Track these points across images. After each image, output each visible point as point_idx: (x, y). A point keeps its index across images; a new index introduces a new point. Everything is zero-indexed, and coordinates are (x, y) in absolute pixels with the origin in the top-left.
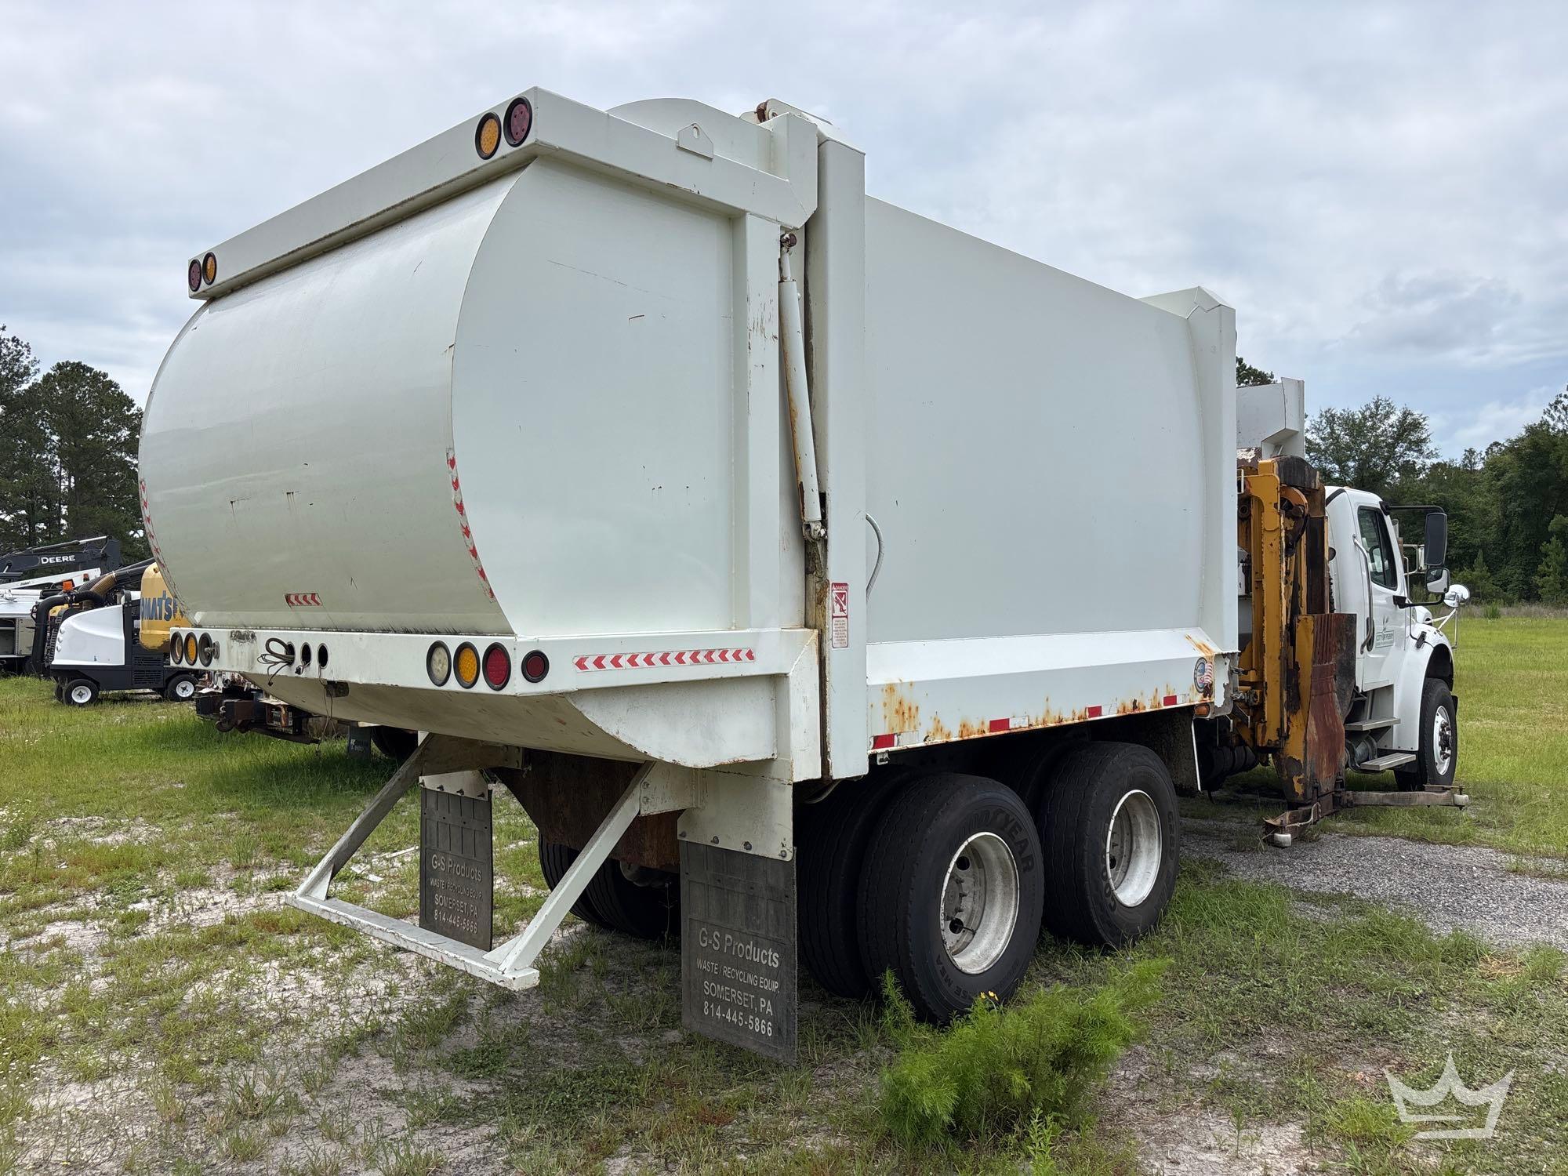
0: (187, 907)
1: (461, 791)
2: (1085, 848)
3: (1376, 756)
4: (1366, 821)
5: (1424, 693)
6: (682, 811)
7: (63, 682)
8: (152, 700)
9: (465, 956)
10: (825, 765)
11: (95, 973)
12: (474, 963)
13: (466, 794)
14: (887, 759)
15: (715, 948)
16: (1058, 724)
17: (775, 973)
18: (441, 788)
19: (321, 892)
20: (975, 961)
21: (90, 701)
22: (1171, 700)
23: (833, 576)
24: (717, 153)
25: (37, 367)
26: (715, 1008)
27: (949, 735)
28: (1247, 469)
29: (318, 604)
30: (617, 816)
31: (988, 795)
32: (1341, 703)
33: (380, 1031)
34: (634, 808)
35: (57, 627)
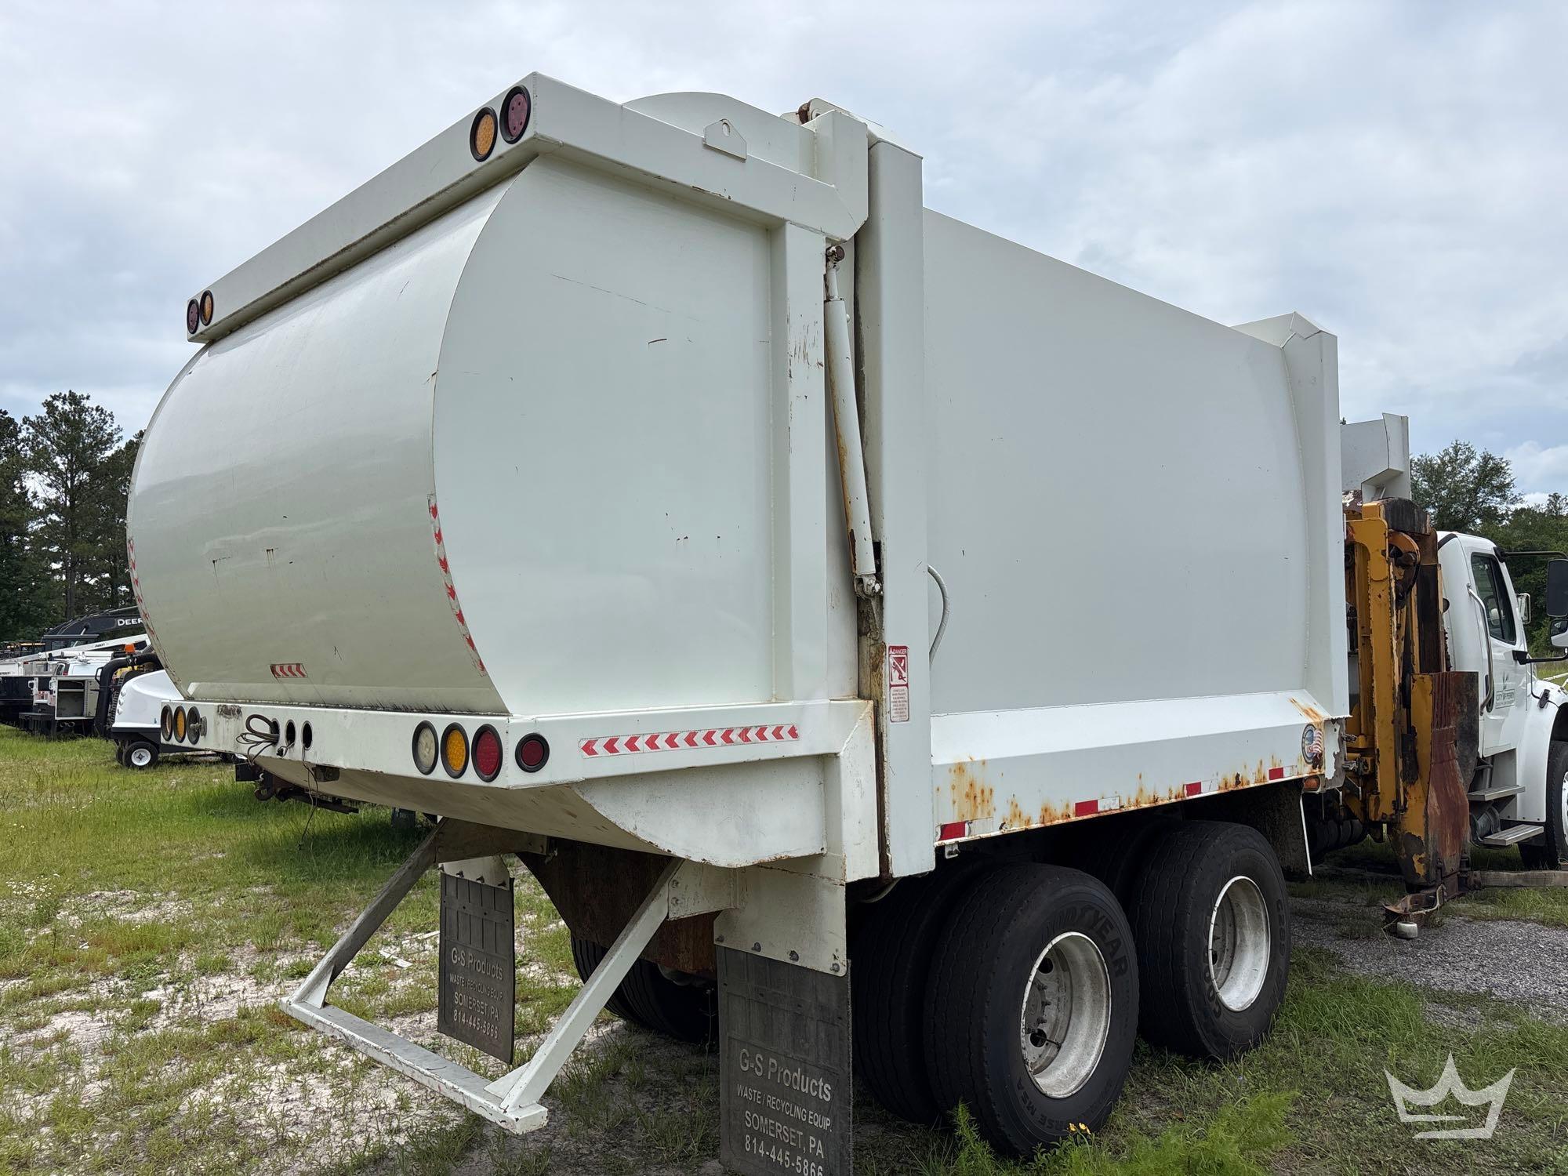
0: (202, 997)
1: (481, 879)
2: (1185, 945)
3: (1499, 829)
4: (1493, 902)
5: (1549, 758)
6: (717, 913)
7: (123, 744)
8: (210, 763)
9: (464, 1087)
10: (884, 861)
11: (91, 1075)
12: (473, 1096)
13: (487, 882)
14: (956, 852)
15: (757, 1073)
16: (1153, 805)
17: (827, 1107)
18: (461, 874)
19: (317, 998)
20: (1061, 1081)
21: (150, 764)
22: (1277, 772)
23: (890, 638)
24: (751, 153)
25: (120, 434)
26: (759, 1143)
27: (1028, 822)
28: (1352, 513)
29: (303, 675)
30: (641, 921)
31: (1074, 889)
32: (1464, 771)
33: (383, 1157)
34: (660, 912)
35: (118, 689)
